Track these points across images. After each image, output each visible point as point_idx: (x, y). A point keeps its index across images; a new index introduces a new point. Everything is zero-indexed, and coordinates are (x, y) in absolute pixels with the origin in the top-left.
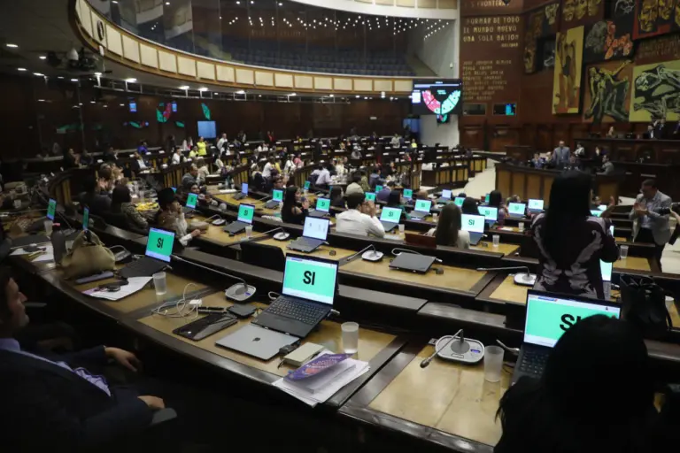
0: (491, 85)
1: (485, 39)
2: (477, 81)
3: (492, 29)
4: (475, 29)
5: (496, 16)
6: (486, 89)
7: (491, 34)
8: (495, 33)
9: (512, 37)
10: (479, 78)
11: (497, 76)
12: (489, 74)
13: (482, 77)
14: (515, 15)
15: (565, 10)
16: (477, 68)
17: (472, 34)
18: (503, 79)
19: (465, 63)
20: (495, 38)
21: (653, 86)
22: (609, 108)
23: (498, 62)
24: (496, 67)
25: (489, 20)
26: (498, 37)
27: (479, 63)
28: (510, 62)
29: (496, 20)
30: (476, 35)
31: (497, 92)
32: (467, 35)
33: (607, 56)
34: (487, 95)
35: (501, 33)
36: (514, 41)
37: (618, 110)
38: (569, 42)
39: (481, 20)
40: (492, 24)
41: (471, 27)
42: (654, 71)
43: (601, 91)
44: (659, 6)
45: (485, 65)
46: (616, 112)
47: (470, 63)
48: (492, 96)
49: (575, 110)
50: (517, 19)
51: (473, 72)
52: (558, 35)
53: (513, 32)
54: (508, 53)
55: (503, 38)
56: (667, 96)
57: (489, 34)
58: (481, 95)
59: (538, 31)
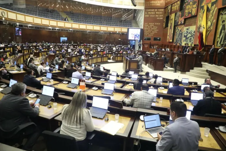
0: (153, 31)
1: (152, 16)
2: (149, 29)
3: (154, 13)
4: (149, 13)
5: (156, 9)
6: (151, 32)
7: (154, 14)
8: (155, 14)
9: (161, 16)
10: (150, 28)
11: (155, 28)
12: (153, 27)
13: (151, 28)
14: (162, 8)
15: (173, 8)
16: (149, 25)
17: (148, 14)
18: (157, 29)
19: (146, 24)
20: (155, 16)
21: (187, 34)
22: (179, 41)
23: (156, 24)
24: (155, 25)
25: (154, 10)
26: (156, 15)
27: (150, 24)
28: (159, 24)
29: (156, 10)
30: (149, 15)
31: (155, 33)
32: (146, 15)
33: (179, 24)
34: (152, 34)
35: (157, 14)
36: (161, 17)
37: (180, 41)
38: (172, 18)
39: (151, 10)
40: (154, 11)
41: (148, 12)
42: (188, 29)
43: (178, 35)
44: (189, 8)
45: (152, 24)
46: (180, 42)
47: (147, 23)
48: (153, 34)
49: (171, 41)
50: (163, 10)
51: (148, 26)
52: (170, 15)
53: (161, 14)
54: (159, 21)
55: (158, 16)
56: (190, 38)
57: (153, 14)
58: (150, 34)
59: (167, 14)
